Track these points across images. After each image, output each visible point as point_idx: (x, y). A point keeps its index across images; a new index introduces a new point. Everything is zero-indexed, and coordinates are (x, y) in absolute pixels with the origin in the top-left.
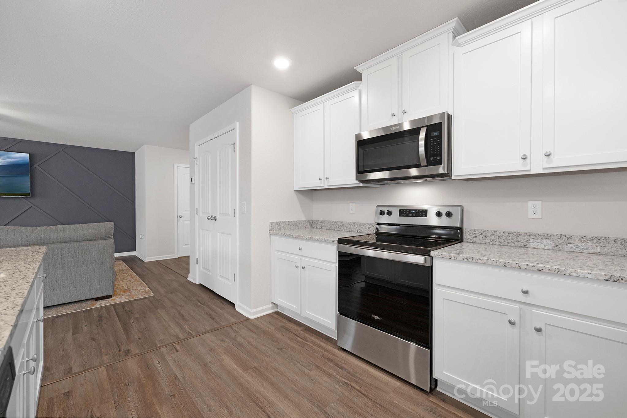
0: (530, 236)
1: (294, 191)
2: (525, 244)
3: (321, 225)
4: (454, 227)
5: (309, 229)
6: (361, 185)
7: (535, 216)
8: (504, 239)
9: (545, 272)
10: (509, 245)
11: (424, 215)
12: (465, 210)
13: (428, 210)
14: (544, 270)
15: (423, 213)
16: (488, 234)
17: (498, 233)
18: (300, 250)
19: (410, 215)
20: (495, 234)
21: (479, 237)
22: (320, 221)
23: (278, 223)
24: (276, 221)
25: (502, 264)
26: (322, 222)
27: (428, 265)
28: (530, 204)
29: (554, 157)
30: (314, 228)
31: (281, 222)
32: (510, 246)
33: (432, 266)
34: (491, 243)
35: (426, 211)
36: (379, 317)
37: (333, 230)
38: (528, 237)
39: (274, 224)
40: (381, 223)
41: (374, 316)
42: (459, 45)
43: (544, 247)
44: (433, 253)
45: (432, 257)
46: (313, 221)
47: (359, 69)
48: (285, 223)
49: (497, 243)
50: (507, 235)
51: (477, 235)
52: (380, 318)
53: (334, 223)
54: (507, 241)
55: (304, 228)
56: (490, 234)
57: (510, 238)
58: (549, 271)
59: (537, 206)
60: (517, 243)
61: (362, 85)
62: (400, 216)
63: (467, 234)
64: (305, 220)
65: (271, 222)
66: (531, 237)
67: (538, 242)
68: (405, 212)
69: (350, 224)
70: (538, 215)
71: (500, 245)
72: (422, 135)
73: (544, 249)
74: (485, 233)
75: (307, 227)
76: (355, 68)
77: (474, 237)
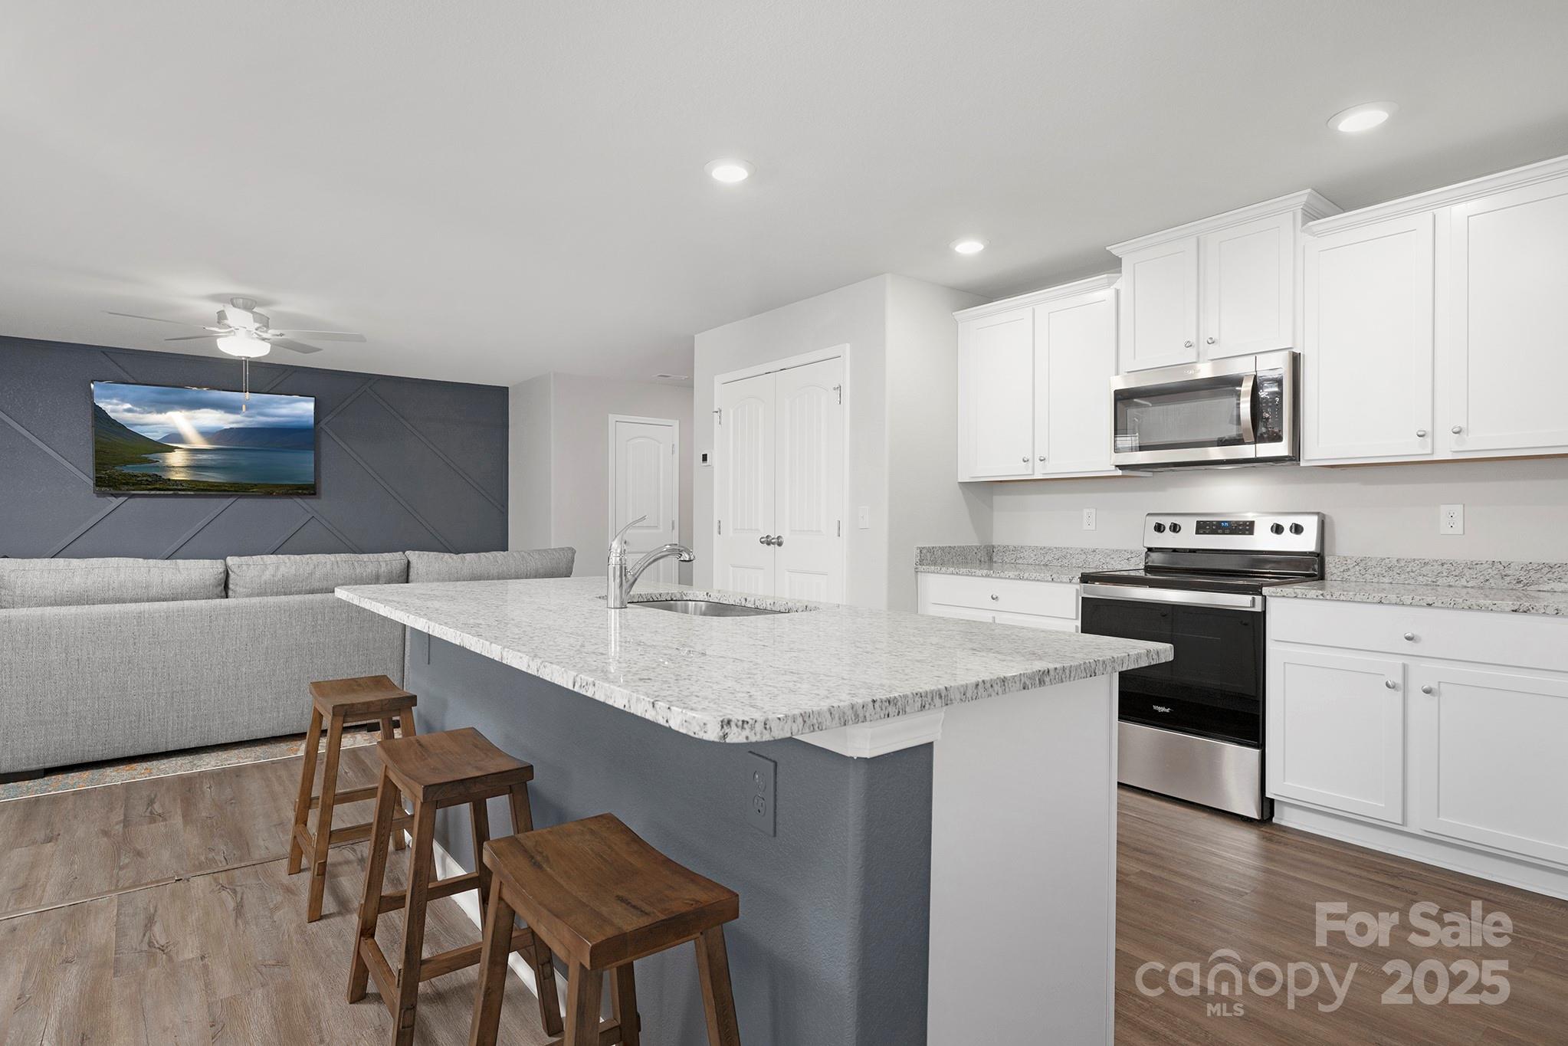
0: (1443, 565)
1: (957, 485)
2: (1435, 580)
3: (1014, 557)
4: (1306, 552)
5: (986, 565)
6: (1120, 473)
7: (1451, 531)
8: (1398, 572)
9: (1437, 607)
10: (1406, 582)
11: (1247, 530)
12: (1327, 521)
13: (1256, 523)
14: (1436, 605)
15: (1247, 528)
16: (1369, 564)
17: (1387, 561)
18: (993, 599)
19: (1220, 531)
20: (1383, 564)
21: (1352, 570)
22: (1011, 548)
23: (931, 550)
24: (927, 546)
25: (1377, 599)
26: (1015, 549)
27: (1258, 608)
28: (1444, 509)
29: (1468, 435)
30: (995, 562)
31: (936, 548)
32: (1408, 584)
33: (1264, 612)
34: (1375, 580)
35: (1252, 523)
36: (1166, 708)
37: (1044, 565)
38: (1440, 568)
39: (924, 551)
40: (1156, 548)
41: (1155, 707)
42: (1313, 234)
43: (1465, 584)
44: (1265, 590)
45: (1265, 596)
46: (993, 547)
47: (1115, 250)
48: (942, 549)
49: (1386, 580)
50: (1403, 565)
51: (1349, 567)
52: (1168, 710)
53: (1046, 550)
54: (1403, 576)
55: (978, 562)
56: (1374, 563)
57: (1408, 570)
58: (1442, 605)
59: (1456, 513)
60: (1420, 578)
61: (1123, 282)
62: (1197, 533)
63: (1330, 565)
64: (979, 545)
65: (918, 548)
66: (1445, 566)
67: (1456, 576)
68: (1208, 525)
69: (1084, 551)
70: (1458, 529)
71: (1391, 583)
72: (1247, 386)
73: (1466, 587)
74: (1364, 562)
75: (982, 559)
76: (1108, 248)
77: (1344, 571)
